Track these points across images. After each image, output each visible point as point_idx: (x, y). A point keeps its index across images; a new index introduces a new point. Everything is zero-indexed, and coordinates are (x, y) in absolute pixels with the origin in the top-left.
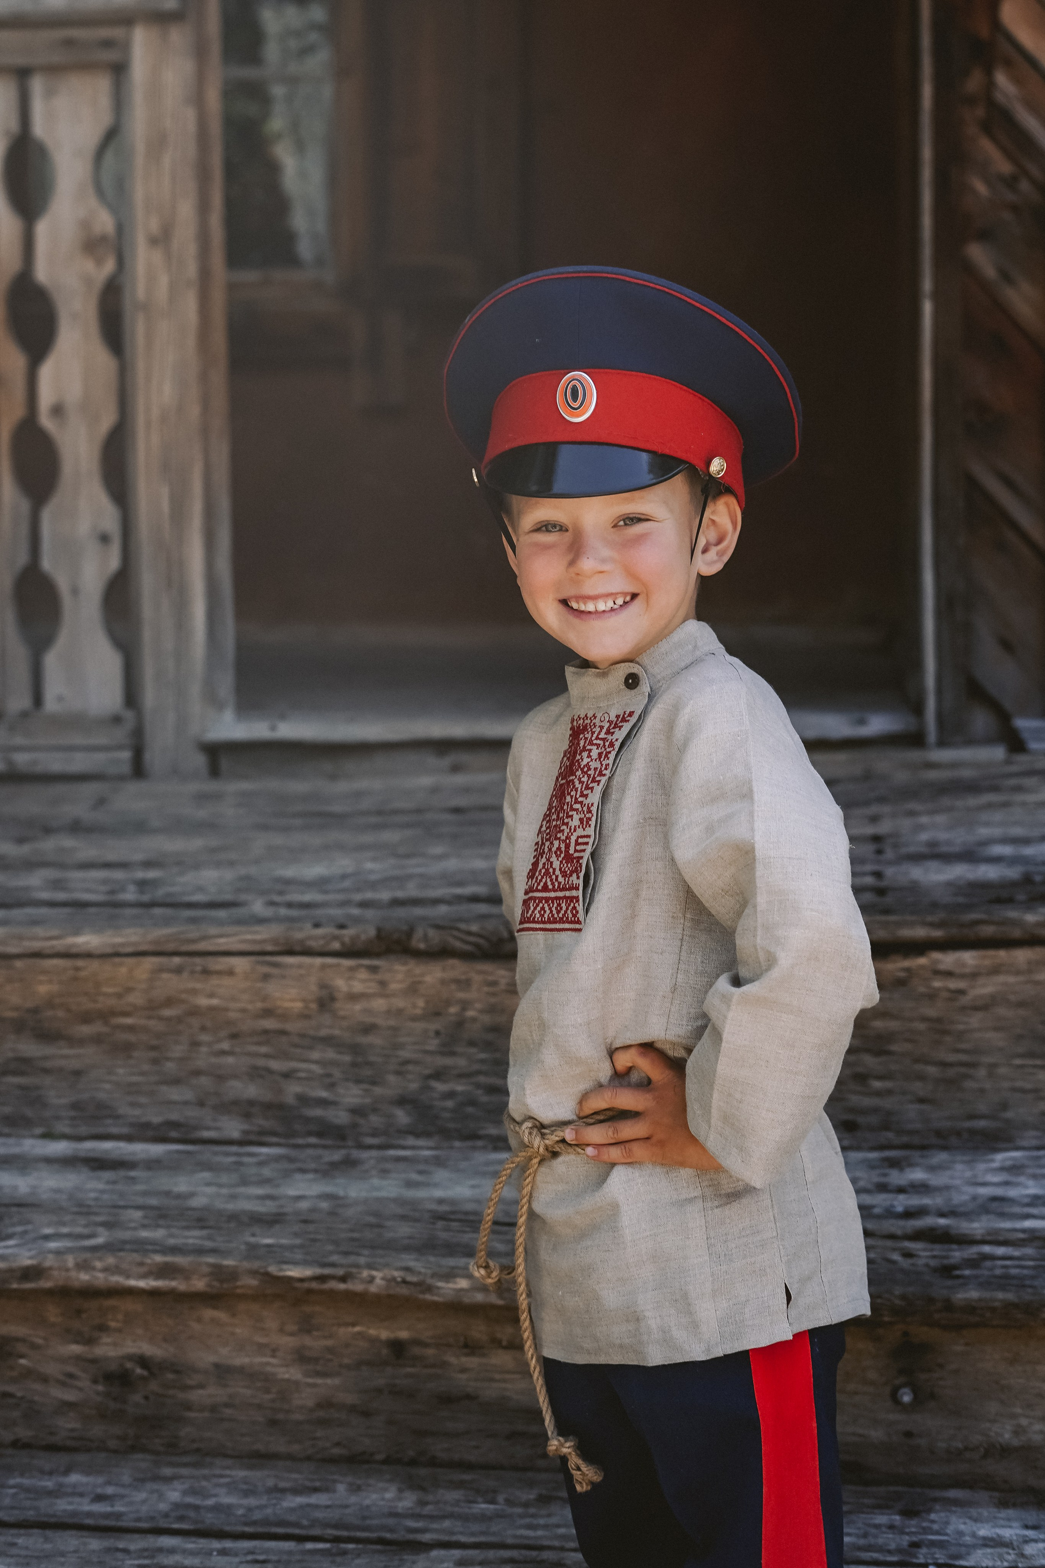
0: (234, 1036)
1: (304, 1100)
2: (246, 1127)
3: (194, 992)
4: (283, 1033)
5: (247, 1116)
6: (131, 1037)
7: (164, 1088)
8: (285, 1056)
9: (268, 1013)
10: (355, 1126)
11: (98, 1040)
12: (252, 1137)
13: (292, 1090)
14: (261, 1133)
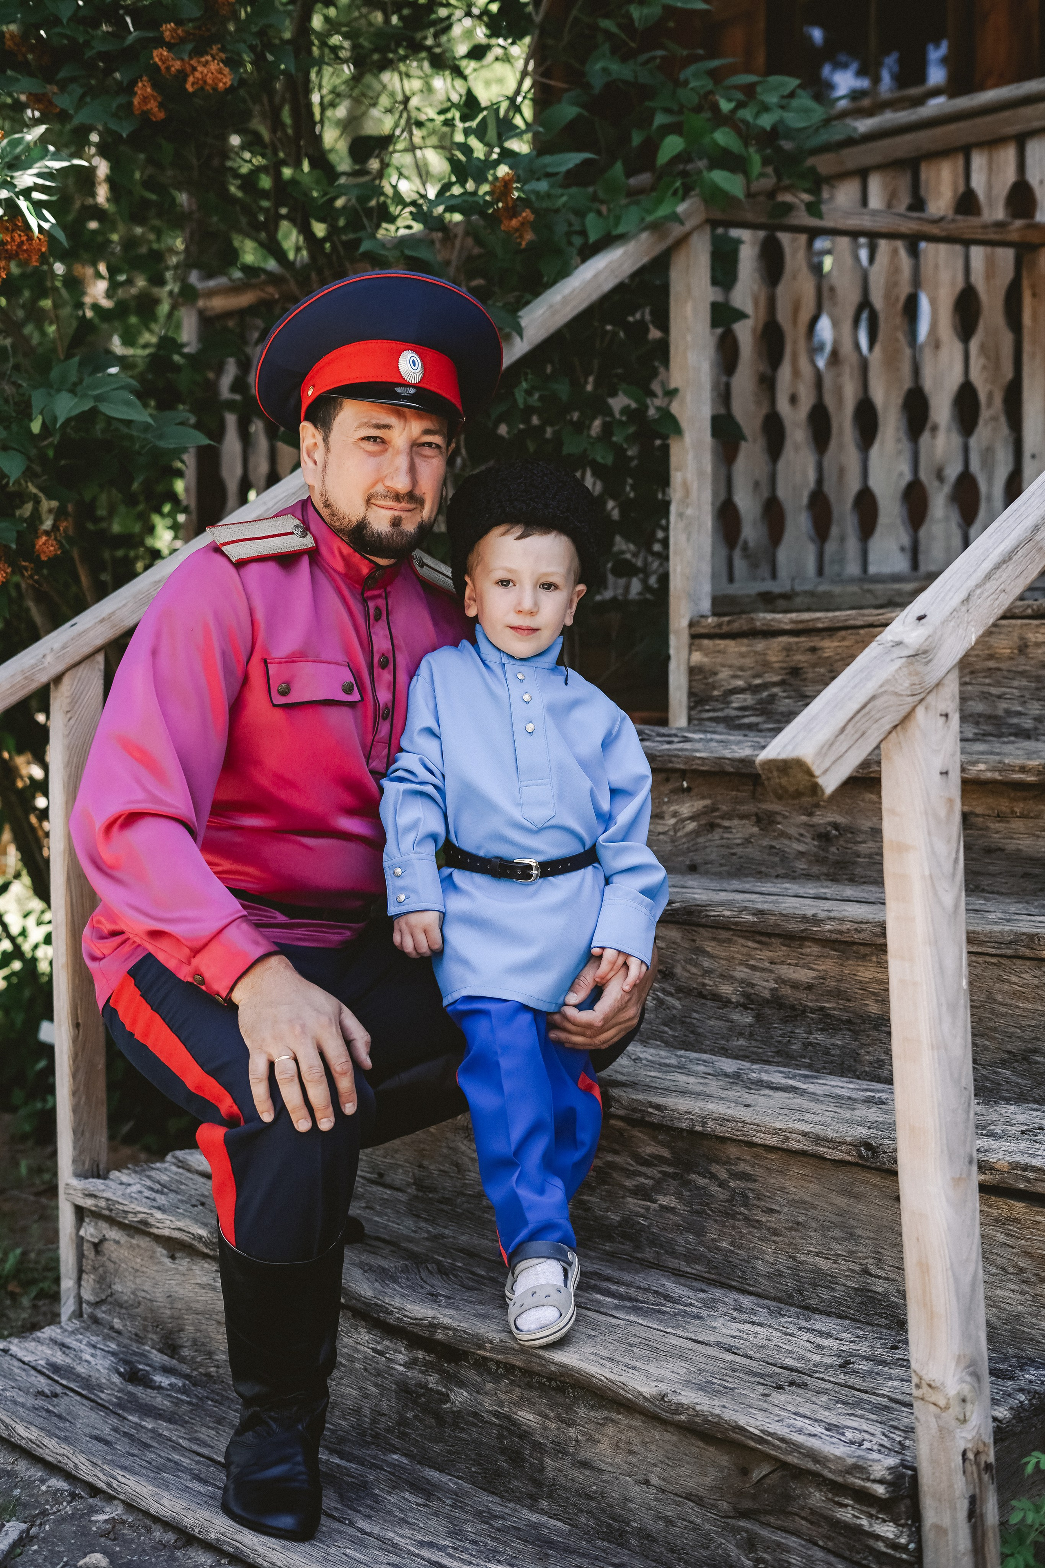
0: (972, 673)
1: (1008, 712)
2: (976, 731)
4: (999, 669)
5: (977, 723)
8: (998, 684)
10: (1036, 729)
13: (1003, 705)
14: (984, 735)
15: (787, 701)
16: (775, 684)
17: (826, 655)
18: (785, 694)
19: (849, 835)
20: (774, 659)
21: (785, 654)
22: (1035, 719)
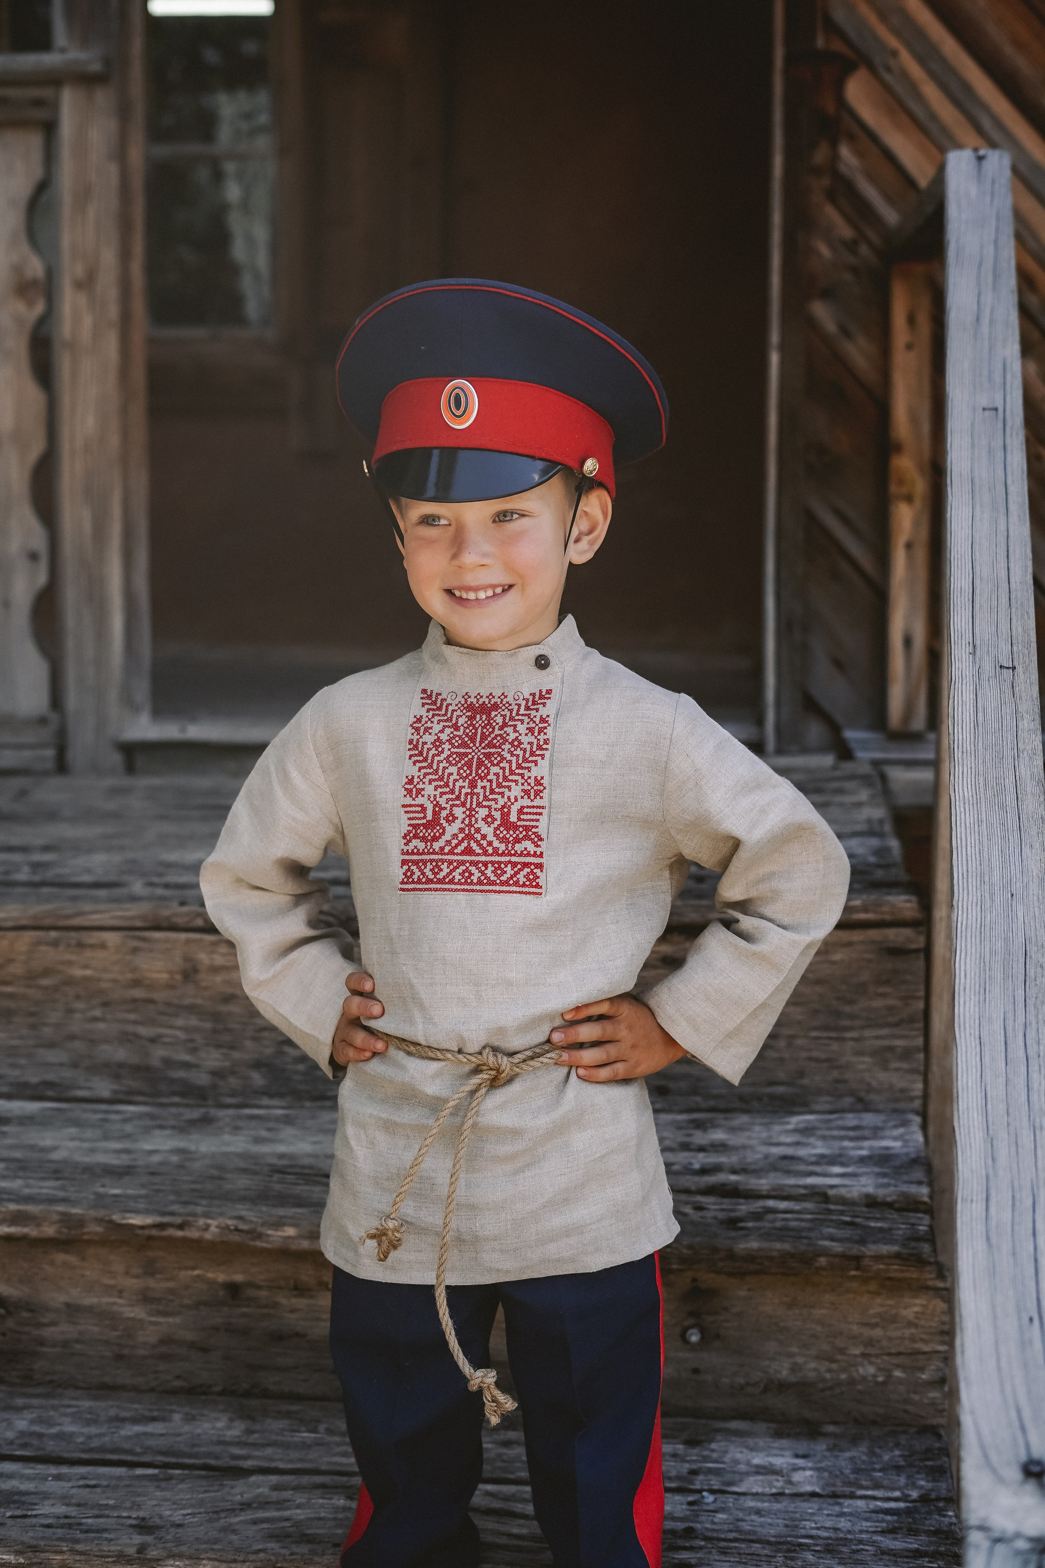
0: (106, 1004)
1: (168, 1062)
2: (116, 1087)
3: (70, 963)
4: (151, 1001)
5: (117, 1077)
6: (12, 1005)
7: (41, 1051)
8: (152, 1022)
9: (136, 983)
10: (215, 1087)
12: (121, 1096)
13: (159, 1053)
14: (128, 1092)
19: (25, 1314)
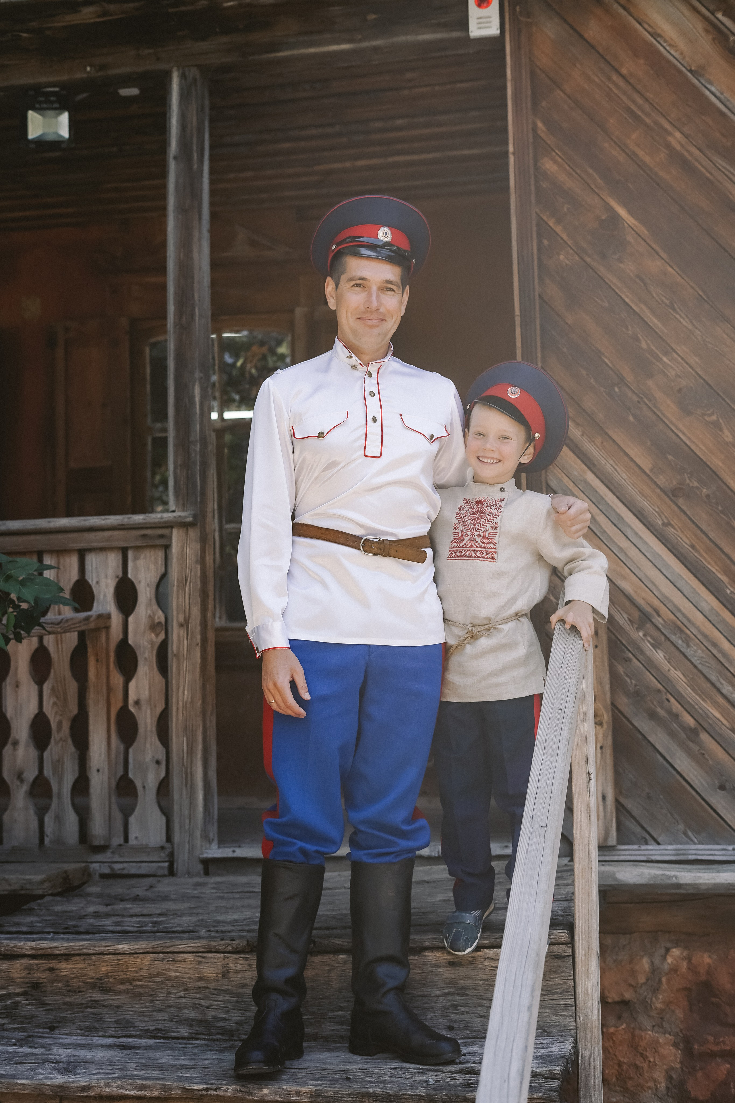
0: (186, 990)
1: (215, 1018)
2: (191, 1031)
3: (169, 970)
4: (207, 988)
5: (191, 1026)
6: (142, 991)
7: (155, 1013)
8: (207, 998)
10: (238, 1030)
11: (127, 992)
12: (193, 1036)
13: (211, 1013)
14: (197, 1034)
15: (29, 1007)
16: (17, 995)
17: (64, 974)
18: (27, 1002)
20: (16, 975)
21: (26, 972)
22: (236, 1023)
